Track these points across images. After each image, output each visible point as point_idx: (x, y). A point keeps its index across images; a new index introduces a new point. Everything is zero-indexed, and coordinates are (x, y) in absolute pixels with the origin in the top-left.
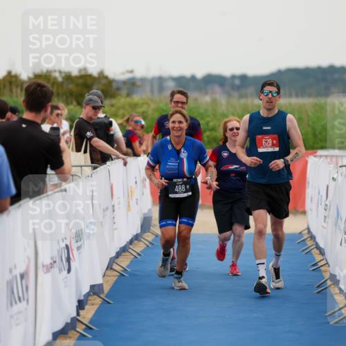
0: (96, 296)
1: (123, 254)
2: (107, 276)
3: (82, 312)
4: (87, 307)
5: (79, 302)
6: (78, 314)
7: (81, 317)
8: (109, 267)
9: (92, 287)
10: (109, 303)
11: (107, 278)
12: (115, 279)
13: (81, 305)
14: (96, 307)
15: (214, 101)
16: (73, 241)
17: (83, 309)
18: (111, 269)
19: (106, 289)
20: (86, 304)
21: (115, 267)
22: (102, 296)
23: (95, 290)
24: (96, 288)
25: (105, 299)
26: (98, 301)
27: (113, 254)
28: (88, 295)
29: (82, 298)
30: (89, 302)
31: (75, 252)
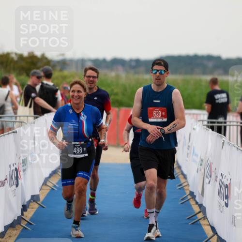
0: (35, 203)
1: (54, 175)
2: (43, 189)
3: (25, 213)
4: (28, 210)
5: (24, 206)
6: (22, 214)
7: (24, 216)
8: (45, 184)
9: (33, 197)
10: (43, 207)
11: (42, 191)
12: (48, 191)
13: (25, 208)
14: (34, 210)
15: (118, 76)
16: (21, 166)
17: (26, 211)
18: (46, 185)
19: (42, 198)
20: (28, 208)
21: (48, 184)
22: (38, 202)
23: (35, 198)
24: (35, 197)
25: (41, 204)
26: (36, 206)
27: (48, 175)
28: (30, 202)
29: (26, 204)
30: (30, 206)
31: (22, 173)
